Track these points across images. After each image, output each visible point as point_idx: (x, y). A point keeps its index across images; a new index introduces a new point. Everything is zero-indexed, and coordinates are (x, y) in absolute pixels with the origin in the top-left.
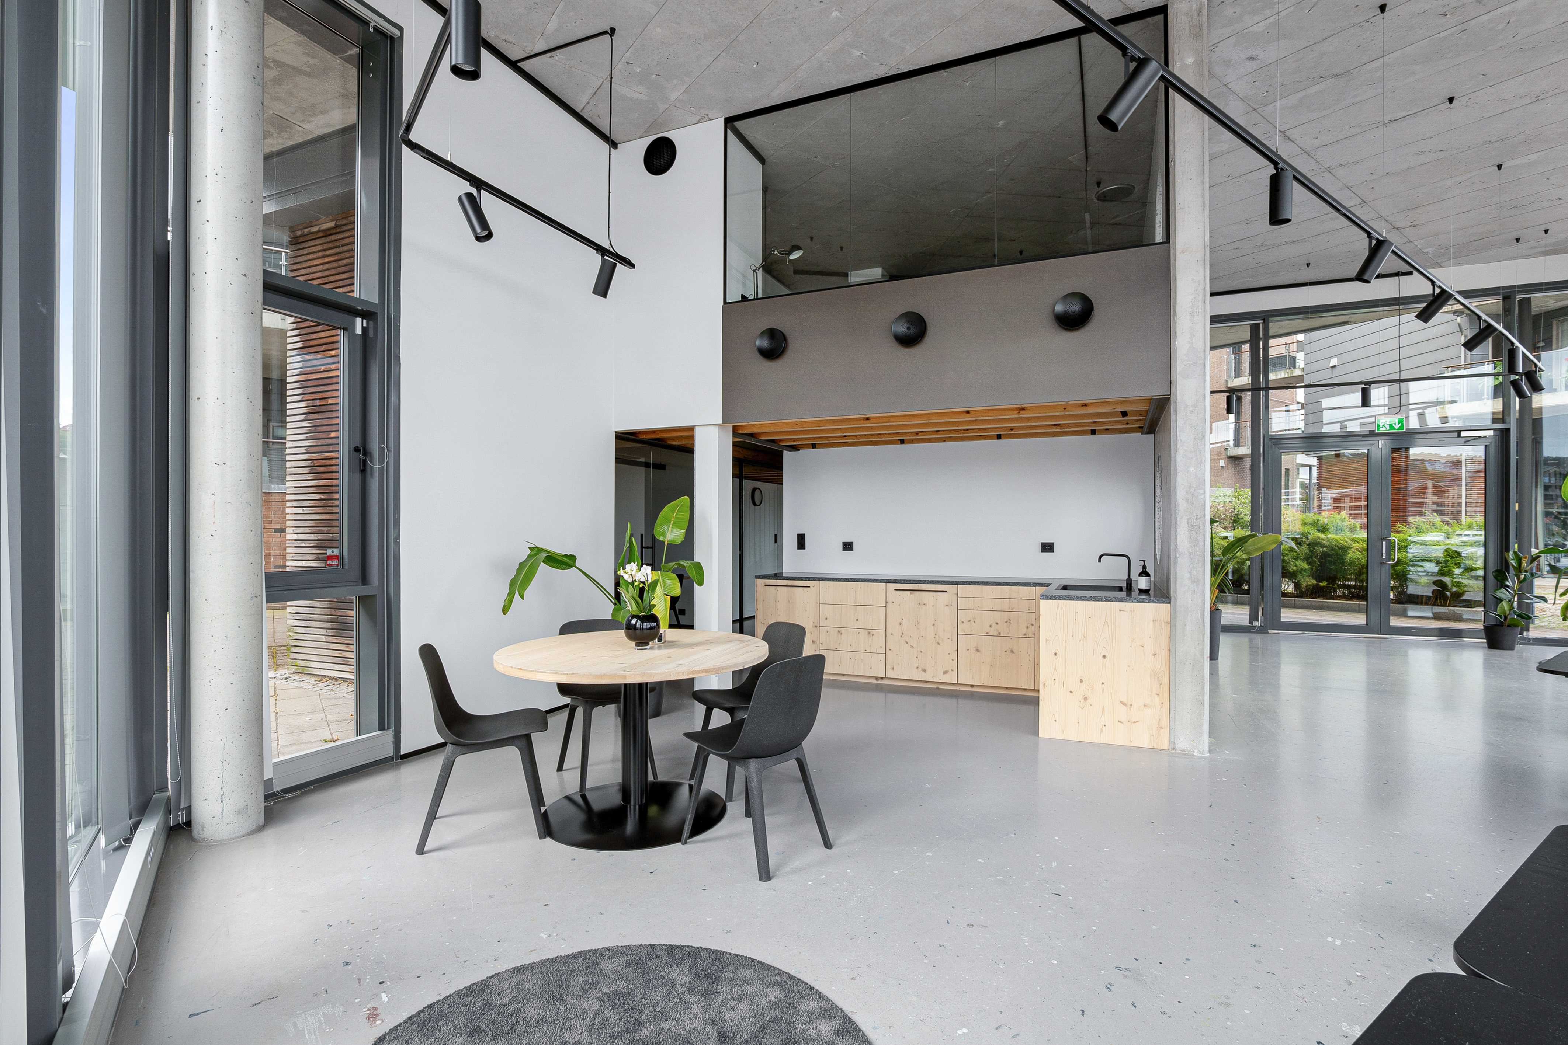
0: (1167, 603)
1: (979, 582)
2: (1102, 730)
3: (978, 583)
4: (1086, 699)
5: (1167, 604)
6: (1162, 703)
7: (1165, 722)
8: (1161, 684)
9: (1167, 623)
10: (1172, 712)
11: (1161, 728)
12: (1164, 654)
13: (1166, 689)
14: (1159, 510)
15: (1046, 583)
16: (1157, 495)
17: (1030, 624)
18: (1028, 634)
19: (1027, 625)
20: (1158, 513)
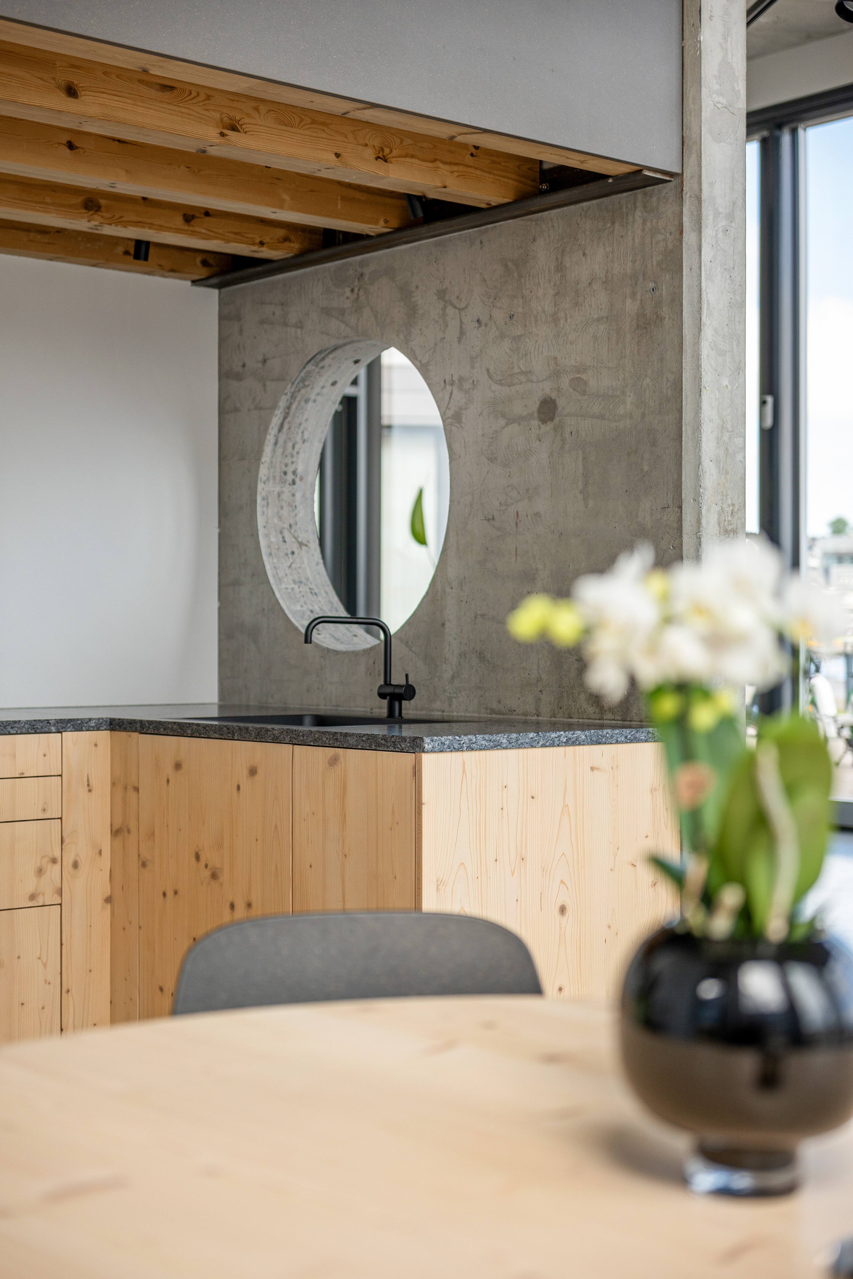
14: (268, 504)
15: (90, 720)
16: (263, 460)
17: (47, 859)
18: (43, 894)
19: (38, 865)
20: (265, 509)
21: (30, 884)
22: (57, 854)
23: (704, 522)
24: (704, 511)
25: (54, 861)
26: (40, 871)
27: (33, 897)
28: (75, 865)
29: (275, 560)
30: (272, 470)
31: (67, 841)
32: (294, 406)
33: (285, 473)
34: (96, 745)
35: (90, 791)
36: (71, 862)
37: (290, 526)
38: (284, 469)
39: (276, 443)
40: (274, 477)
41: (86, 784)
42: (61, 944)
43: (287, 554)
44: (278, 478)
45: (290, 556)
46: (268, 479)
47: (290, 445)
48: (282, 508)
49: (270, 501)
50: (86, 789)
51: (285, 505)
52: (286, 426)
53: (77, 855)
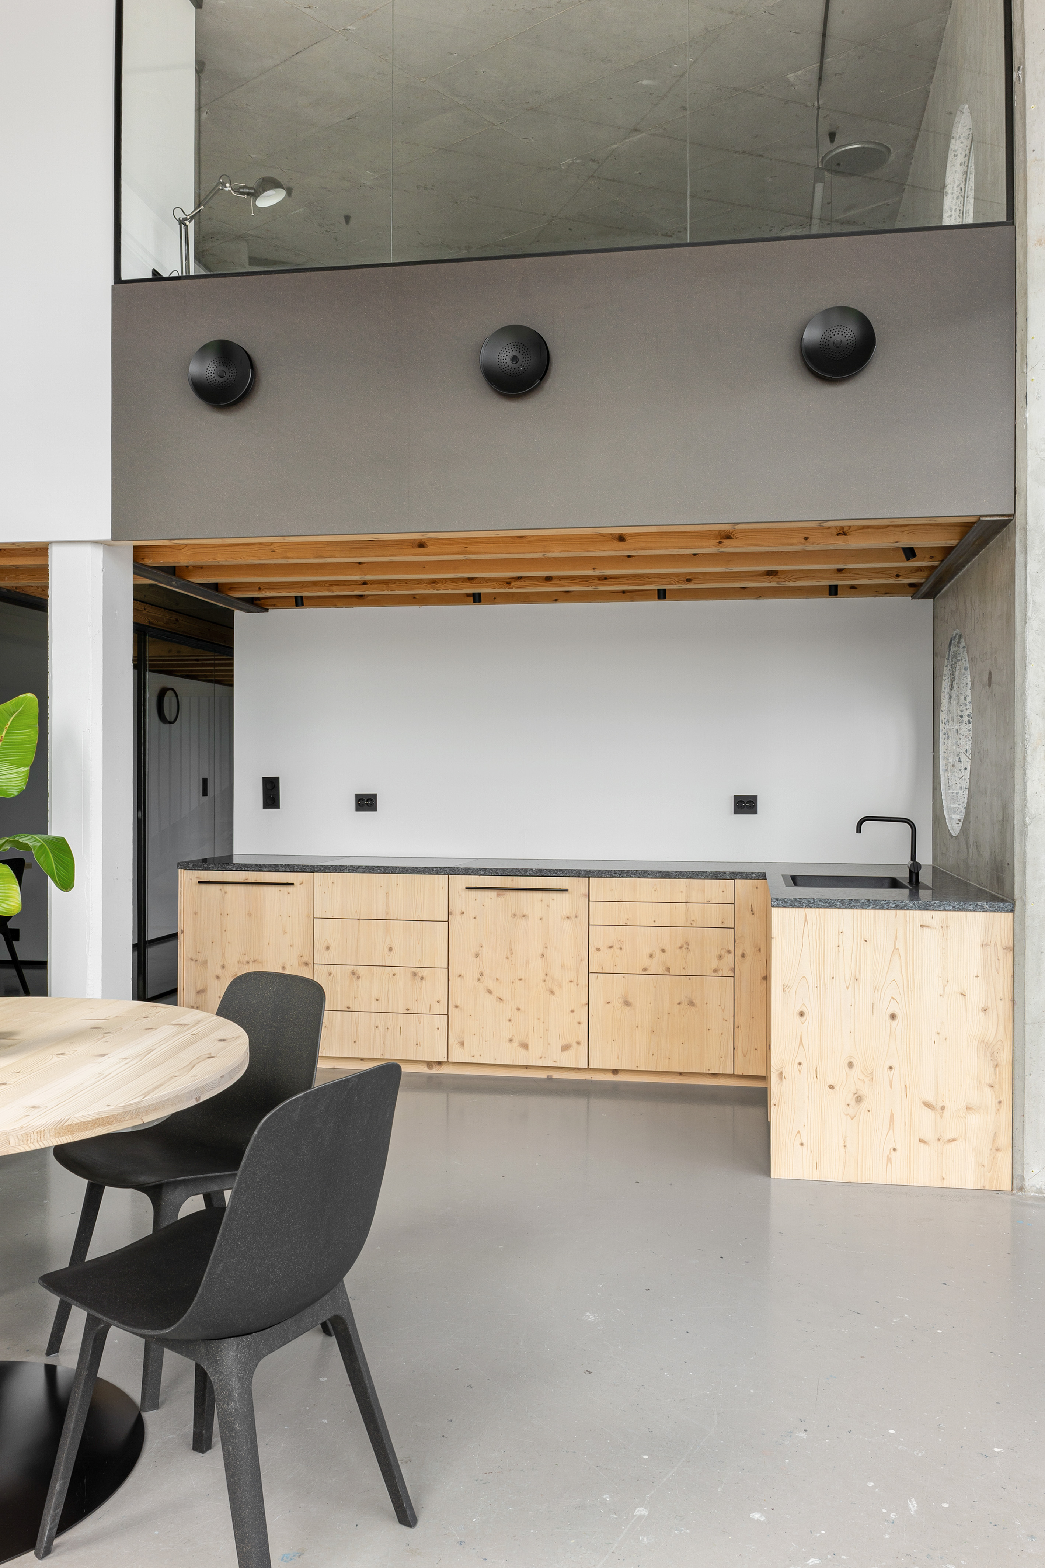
0: (1007, 911)
1: (628, 872)
2: (889, 1159)
3: (628, 874)
4: (859, 1099)
5: (1006, 914)
6: (1000, 1102)
7: (1005, 1139)
8: (997, 1066)
9: (1006, 948)
10: (1018, 1118)
11: (998, 1150)
12: (1003, 1008)
13: (1006, 1074)
14: (948, 737)
15: (752, 873)
16: (942, 709)
17: (724, 950)
18: (722, 970)
19: (719, 953)
20: (946, 741)
21: (714, 963)
22: (732, 949)
23: (1029, 759)
24: (1029, 751)
25: (729, 952)
26: (720, 957)
27: (715, 971)
28: (743, 956)
29: (950, 774)
30: (950, 715)
31: (737, 941)
32: (957, 673)
33: (961, 716)
34: (757, 888)
35: (753, 914)
36: (740, 953)
37: (966, 751)
38: (960, 714)
39: (950, 698)
40: (953, 720)
41: (750, 910)
42: (734, 1000)
43: (960, 770)
44: (956, 720)
45: (963, 771)
46: (948, 721)
47: (962, 698)
48: (960, 739)
49: (950, 735)
50: (751, 913)
51: (962, 737)
52: (955, 686)
53: (744, 950)
